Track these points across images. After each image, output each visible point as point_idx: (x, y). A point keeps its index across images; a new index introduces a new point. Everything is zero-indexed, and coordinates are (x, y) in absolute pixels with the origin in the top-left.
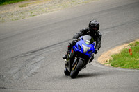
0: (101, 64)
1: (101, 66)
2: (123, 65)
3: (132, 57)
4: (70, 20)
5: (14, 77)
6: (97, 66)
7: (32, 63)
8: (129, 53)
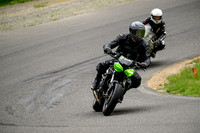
0: (152, 90)
1: (151, 93)
2: (183, 91)
3: (197, 79)
4: (106, 25)
5: (28, 108)
6: (147, 92)
7: (53, 88)
8: (192, 74)
